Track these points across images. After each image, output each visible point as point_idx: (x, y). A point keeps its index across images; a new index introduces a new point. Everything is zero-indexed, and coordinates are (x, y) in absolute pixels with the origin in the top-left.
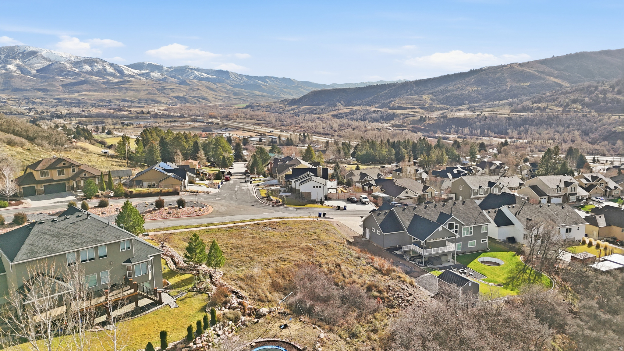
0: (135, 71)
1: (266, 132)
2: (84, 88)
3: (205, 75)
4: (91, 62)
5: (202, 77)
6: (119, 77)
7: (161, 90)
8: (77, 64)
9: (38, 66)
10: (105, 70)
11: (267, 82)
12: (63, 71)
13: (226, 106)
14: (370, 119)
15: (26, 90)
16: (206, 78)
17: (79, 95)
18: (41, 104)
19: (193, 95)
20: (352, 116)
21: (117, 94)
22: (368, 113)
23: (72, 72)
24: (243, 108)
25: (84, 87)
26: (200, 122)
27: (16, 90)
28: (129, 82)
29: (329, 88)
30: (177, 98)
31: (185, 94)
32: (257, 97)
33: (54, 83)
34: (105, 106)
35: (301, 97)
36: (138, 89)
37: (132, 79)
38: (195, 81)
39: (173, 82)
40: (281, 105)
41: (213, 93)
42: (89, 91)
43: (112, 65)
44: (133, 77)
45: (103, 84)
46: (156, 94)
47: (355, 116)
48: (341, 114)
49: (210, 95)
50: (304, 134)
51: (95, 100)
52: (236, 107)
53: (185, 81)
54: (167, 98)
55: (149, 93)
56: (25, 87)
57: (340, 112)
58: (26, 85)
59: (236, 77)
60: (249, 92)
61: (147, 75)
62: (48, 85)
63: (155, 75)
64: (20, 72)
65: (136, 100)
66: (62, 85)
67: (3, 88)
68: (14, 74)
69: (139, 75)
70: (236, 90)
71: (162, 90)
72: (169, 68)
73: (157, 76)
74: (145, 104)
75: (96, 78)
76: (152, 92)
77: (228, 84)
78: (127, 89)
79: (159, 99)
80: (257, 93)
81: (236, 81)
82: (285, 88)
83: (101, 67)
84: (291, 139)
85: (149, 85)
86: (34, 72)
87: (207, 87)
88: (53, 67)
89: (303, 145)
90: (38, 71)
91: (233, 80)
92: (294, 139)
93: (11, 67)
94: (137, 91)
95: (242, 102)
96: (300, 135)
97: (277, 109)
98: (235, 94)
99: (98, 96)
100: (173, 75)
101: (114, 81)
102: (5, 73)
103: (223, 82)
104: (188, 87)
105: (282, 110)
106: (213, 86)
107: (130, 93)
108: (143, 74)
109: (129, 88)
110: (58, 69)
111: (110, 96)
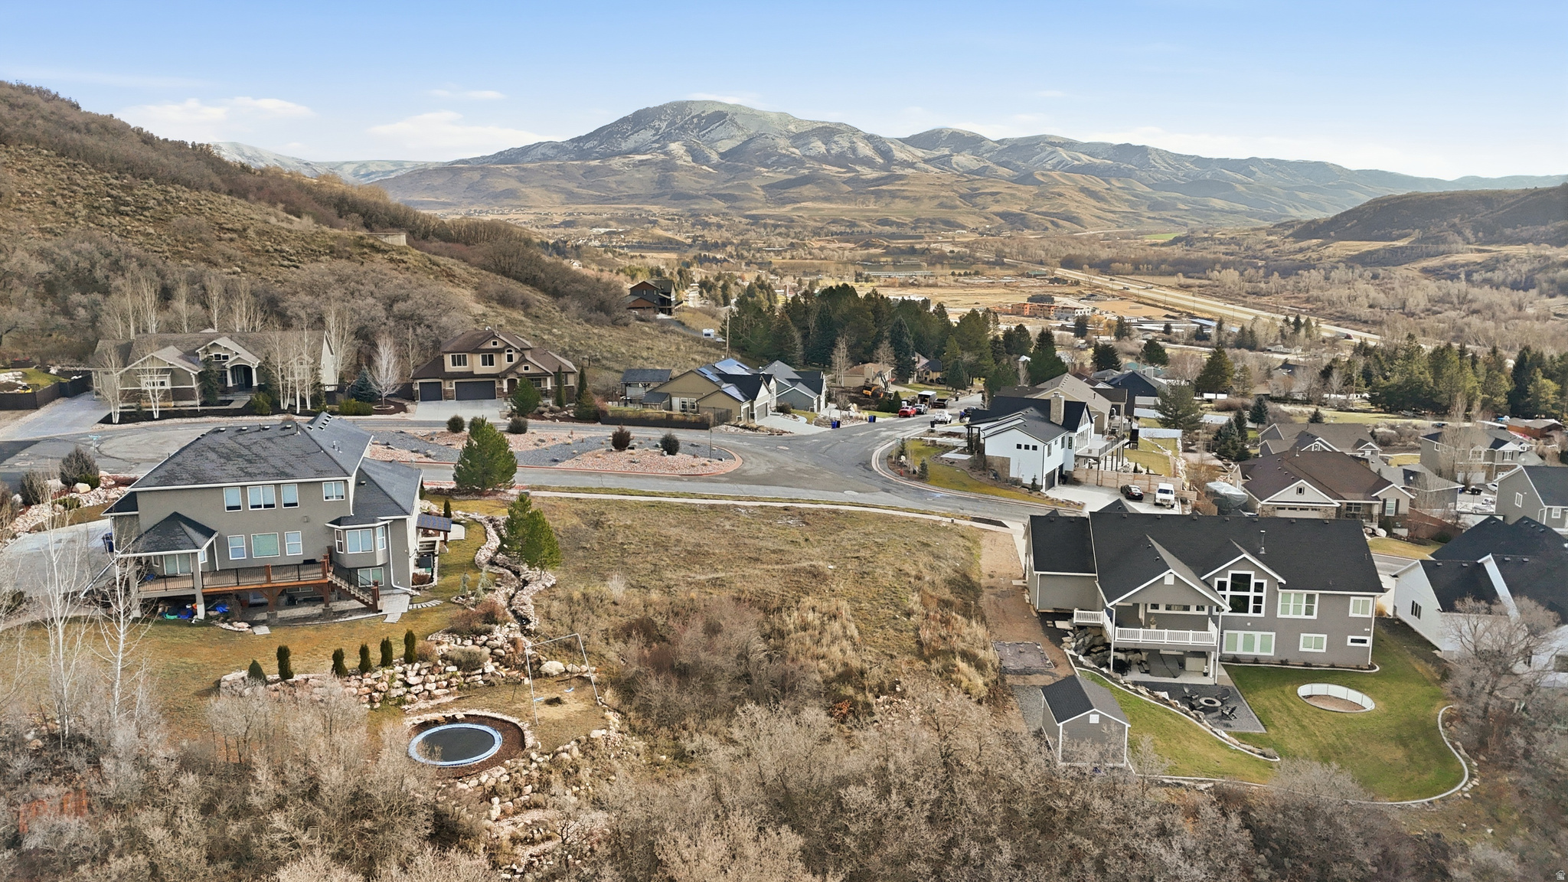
0: (919, 153)
1: (1194, 309)
2: (806, 193)
3: (1085, 158)
4: (827, 132)
5: (1076, 162)
6: (882, 168)
7: (970, 197)
8: (800, 138)
9: (725, 146)
10: (854, 150)
11: (1251, 174)
12: (768, 156)
13: (1121, 238)
14: (1545, 285)
15: (697, 197)
16: (1086, 165)
17: (794, 209)
18: (719, 226)
19: (1043, 209)
20: (1489, 275)
21: (872, 207)
22: (1545, 269)
23: (788, 156)
24: (1163, 245)
25: (807, 190)
26: (1035, 276)
27: (680, 197)
28: (901, 177)
29: (1451, 190)
30: (1003, 215)
31: (1025, 207)
32: (1215, 214)
33: (749, 182)
34: (841, 233)
35: (1336, 216)
36: (918, 195)
37: (909, 171)
38: (1055, 174)
39: (1001, 177)
40: (1270, 238)
41: (1097, 204)
42: (814, 199)
43: (870, 138)
44: (912, 165)
45: (844, 183)
46: (956, 207)
47: (1498, 276)
48: (1454, 266)
49: (1086, 209)
50: (1298, 319)
51: (823, 220)
52: (1148, 240)
53: (1031, 174)
54: (979, 215)
55: (941, 205)
56: (696, 190)
57: (1451, 259)
58: (699, 186)
59: (1165, 162)
60: (1195, 202)
61: (943, 162)
62: (738, 186)
63: (964, 160)
64: (690, 159)
65: (908, 220)
66: (763, 187)
67: (657, 191)
68: (679, 162)
69: (926, 161)
70: (1159, 195)
71: (972, 196)
72: (998, 142)
73: (966, 163)
74: (928, 230)
75: (831, 170)
76: (949, 202)
77: (1140, 181)
78: (893, 195)
79: (961, 220)
80: (1218, 203)
81: (1163, 173)
82: (1303, 189)
83: (847, 145)
84: (1252, 332)
85: (943, 185)
86: (715, 158)
87: (1084, 190)
88: (752, 145)
89: (1286, 350)
90: (723, 155)
91: (1158, 171)
92: (1260, 332)
93: (676, 147)
94: (916, 200)
95: (1172, 227)
96: (1286, 321)
97: (1258, 247)
98: (1155, 206)
99: (831, 212)
100: (1004, 159)
101: (869, 177)
102: (663, 161)
103: (1129, 174)
104: (1035, 190)
105: (1271, 250)
106: (1099, 185)
107: (900, 204)
108: (934, 159)
109: (899, 193)
110: (760, 150)
111: (855, 210)
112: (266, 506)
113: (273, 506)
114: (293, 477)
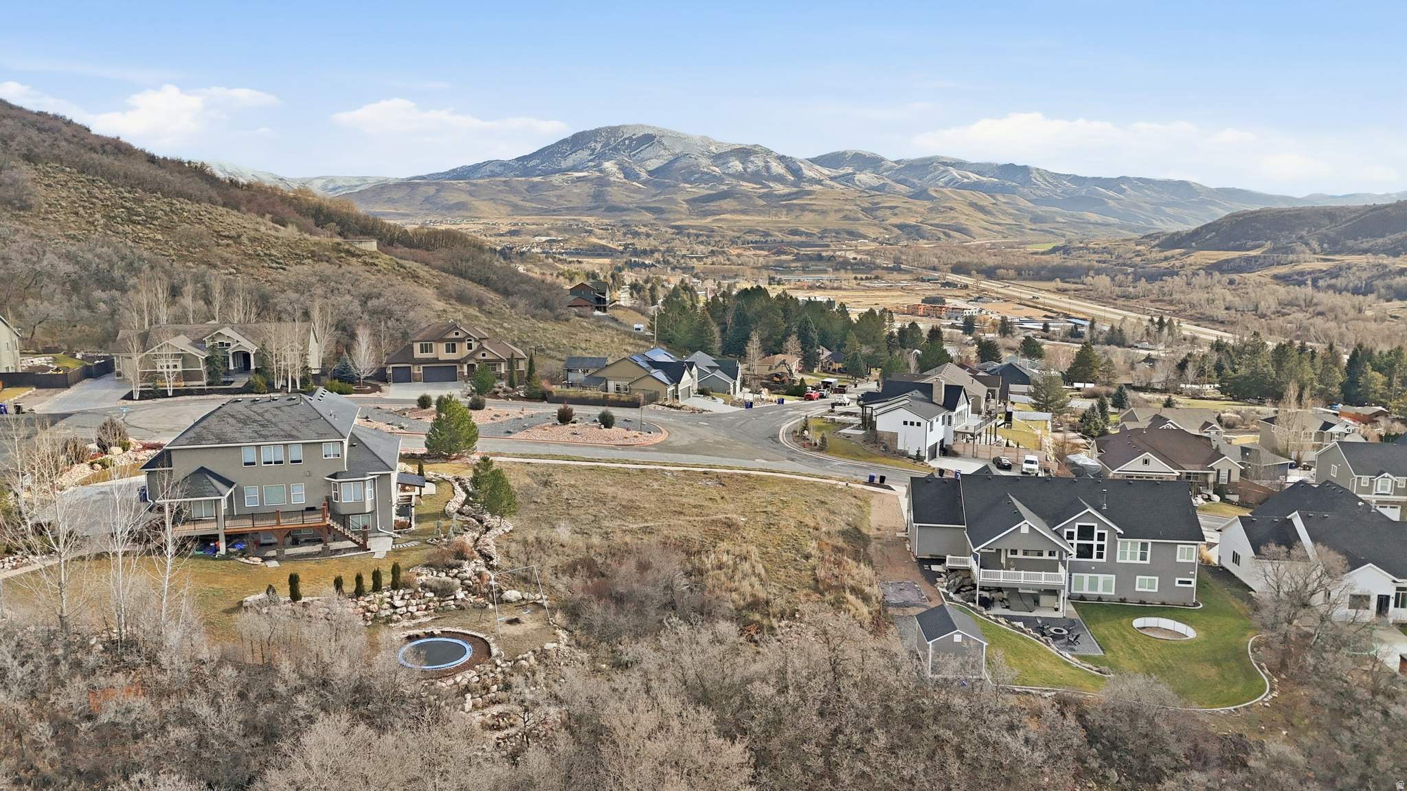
0: (826, 171)
1: (1070, 310)
2: (725, 207)
3: (974, 177)
4: (744, 153)
5: (966, 180)
6: (793, 184)
7: (871, 211)
8: (720, 158)
9: (653, 164)
10: (768, 169)
11: (1122, 191)
12: (692, 173)
13: (1006, 248)
14: (1383, 291)
15: (628, 210)
16: (975, 182)
17: (715, 221)
18: (648, 235)
19: (936, 222)
20: (1333, 281)
21: (784, 218)
22: (1383, 276)
23: (709, 174)
24: (1043, 253)
25: (727, 204)
26: (929, 280)
27: (612, 209)
28: (809, 193)
29: (1300, 206)
30: (901, 227)
31: (920, 219)
32: (1091, 226)
33: (674, 196)
34: (756, 242)
35: (1197, 229)
36: (825, 208)
37: (817, 187)
38: (946, 191)
39: (899, 193)
40: (1139, 248)
41: (984, 217)
42: (733, 212)
43: (781, 158)
44: (819, 182)
45: (759, 197)
46: (858, 219)
47: (1340, 282)
48: (1302, 274)
49: (975, 221)
50: (1161, 319)
51: (740, 231)
52: (1030, 249)
53: (926, 191)
54: (879, 227)
55: (846, 218)
56: (626, 203)
57: (1299, 268)
58: (629, 200)
59: (1045, 180)
60: (1072, 216)
61: (847, 179)
62: (665, 201)
63: (866, 177)
64: (622, 176)
65: (815, 231)
66: (686, 201)
67: (593, 204)
68: (612, 179)
69: (832, 179)
70: (1041, 210)
71: (872, 210)
72: (896, 162)
73: (867, 180)
74: (833, 239)
75: (747, 186)
76: (852, 215)
77: (1023, 196)
78: (803, 208)
79: (862, 230)
80: (1093, 217)
81: (1043, 190)
82: (1168, 204)
83: (761, 164)
84: (1120, 331)
85: (846, 200)
86: (644, 175)
87: (973, 205)
88: (677, 165)
89: (1151, 347)
90: (650, 173)
91: (1038, 187)
92: (1128, 331)
93: (609, 165)
94: (823, 212)
95: (1050, 237)
96: (1151, 320)
97: (1128, 256)
98: (1035, 219)
99: (748, 223)
100: (902, 177)
101: (781, 192)
102: (598, 178)
103: (1012, 191)
104: (929, 204)
105: (1139, 259)
106: (985, 200)
107: (809, 216)
108: (840, 177)
109: (807, 207)
110: (684, 168)
111: (769, 222)
112: (276, 463)
113: (281, 462)
114: (298, 438)
